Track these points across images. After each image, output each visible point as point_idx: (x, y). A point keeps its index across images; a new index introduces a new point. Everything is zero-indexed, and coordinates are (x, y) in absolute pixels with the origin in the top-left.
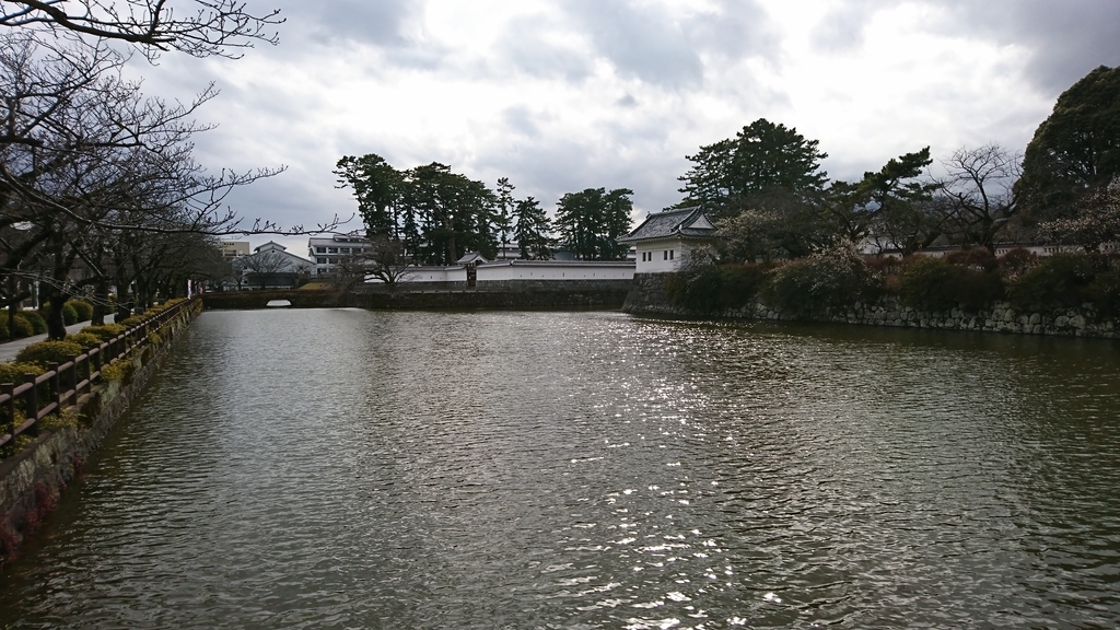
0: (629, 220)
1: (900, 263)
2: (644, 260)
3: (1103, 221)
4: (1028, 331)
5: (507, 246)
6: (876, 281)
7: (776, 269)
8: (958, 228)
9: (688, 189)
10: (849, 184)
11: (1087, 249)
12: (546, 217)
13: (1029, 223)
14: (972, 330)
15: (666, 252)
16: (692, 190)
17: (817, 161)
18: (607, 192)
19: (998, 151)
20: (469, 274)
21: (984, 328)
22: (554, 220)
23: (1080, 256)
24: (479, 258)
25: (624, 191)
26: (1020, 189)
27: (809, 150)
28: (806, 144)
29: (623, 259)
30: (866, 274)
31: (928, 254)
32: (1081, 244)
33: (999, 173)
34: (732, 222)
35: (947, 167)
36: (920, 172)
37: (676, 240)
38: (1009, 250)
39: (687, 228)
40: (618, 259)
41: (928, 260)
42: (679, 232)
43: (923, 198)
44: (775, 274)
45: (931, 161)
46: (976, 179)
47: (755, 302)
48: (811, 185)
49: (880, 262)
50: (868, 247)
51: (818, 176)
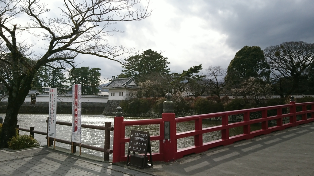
0: (99, 80)
1: (194, 100)
2: (112, 95)
3: (247, 89)
4: (229, 120)
5: (46, 88)
6: (188, 104)
7: (159, 100)
8: (210, 89)
9: (125, 71)
10: (178, 74)
11: (243, 97)
12: (65, 76)
13: (229, 89)
14: (214, 120)
15: (120, 93)
16: (126, 71)
17: (167, 65)
18: (90, 68)
19: (221, 68)
20: (32, 99)
21: (218, 120)
22: (67, 78)
23: (242, 99)
24: (38, 92)
25: (97, 69)
26: (226, 79)
27: (165, 61)
28: (164, 59)
29: (96, 95)
30: (185, 102)
31: (202, 97)
32: (242, 96)
33: (220, 74)
34: (143, 84)
35: (207, 71)
36: (199, 72)
37: (124, 89)
38: (224, 97)
39: (128, 85)
40: (94, 95)
41: (202, 99)
42: (125, 86)
43: (200, 80)
44: (158, 102)
45: (202, 69)
46: (214, 75)
47: (151, 111)
48: (165, 72)
49: (188, 99)
50: (184, 94)
51: (167, 70)
